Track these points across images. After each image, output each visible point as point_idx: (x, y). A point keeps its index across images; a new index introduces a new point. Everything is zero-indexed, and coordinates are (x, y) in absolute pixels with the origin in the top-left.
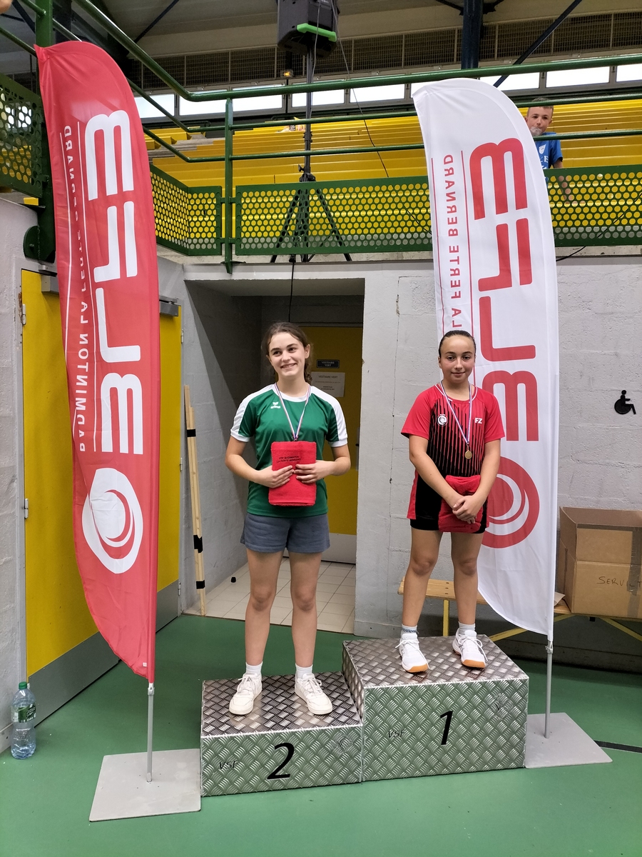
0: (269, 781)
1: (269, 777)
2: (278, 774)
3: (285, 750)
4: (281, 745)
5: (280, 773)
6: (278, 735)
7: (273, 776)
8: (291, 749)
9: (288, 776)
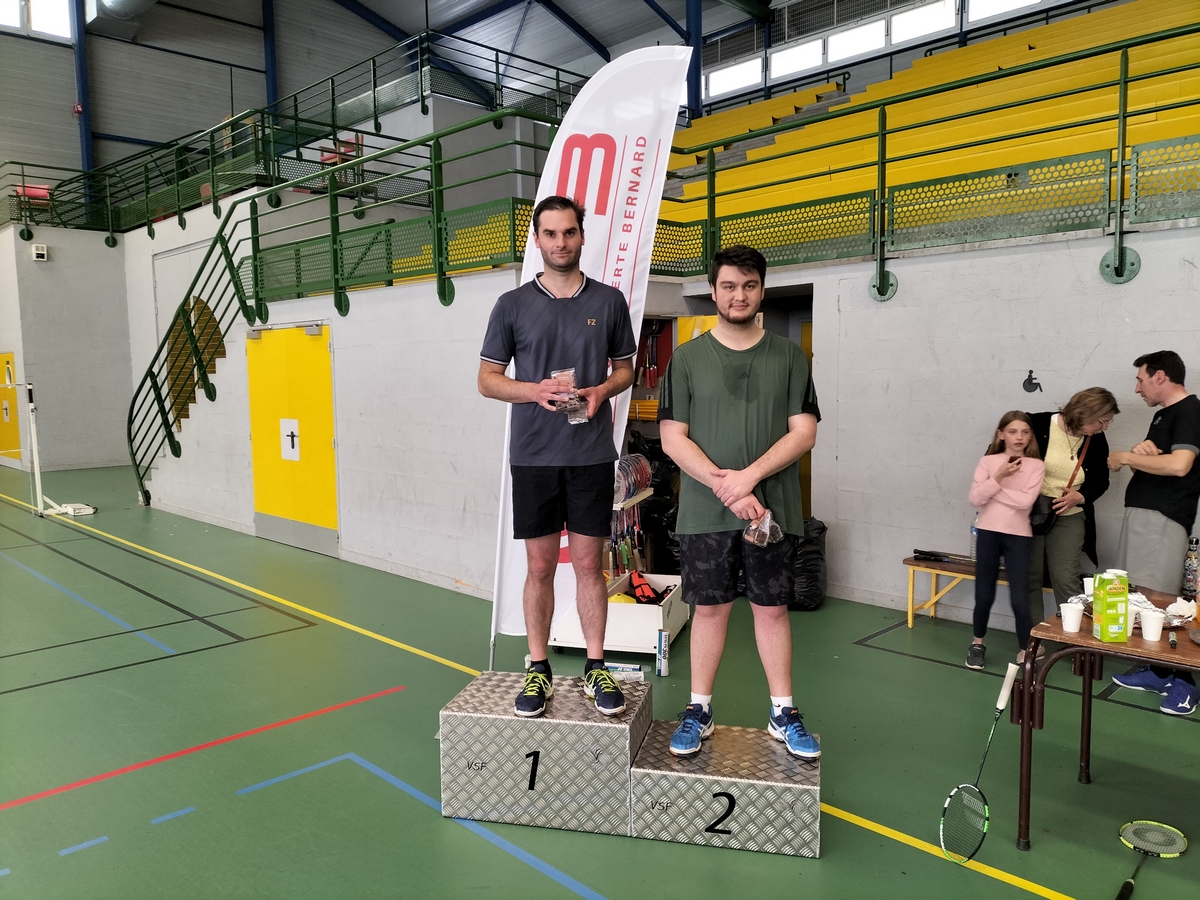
0: (708, 834)
1: (707, 830)
2: (718, 827)
3: (725, 800)
4: (720, 794)
5: (719, 827)
6: (717, 782)
7: (711, 829)
8: (732, 801)
9: (729, 832)
